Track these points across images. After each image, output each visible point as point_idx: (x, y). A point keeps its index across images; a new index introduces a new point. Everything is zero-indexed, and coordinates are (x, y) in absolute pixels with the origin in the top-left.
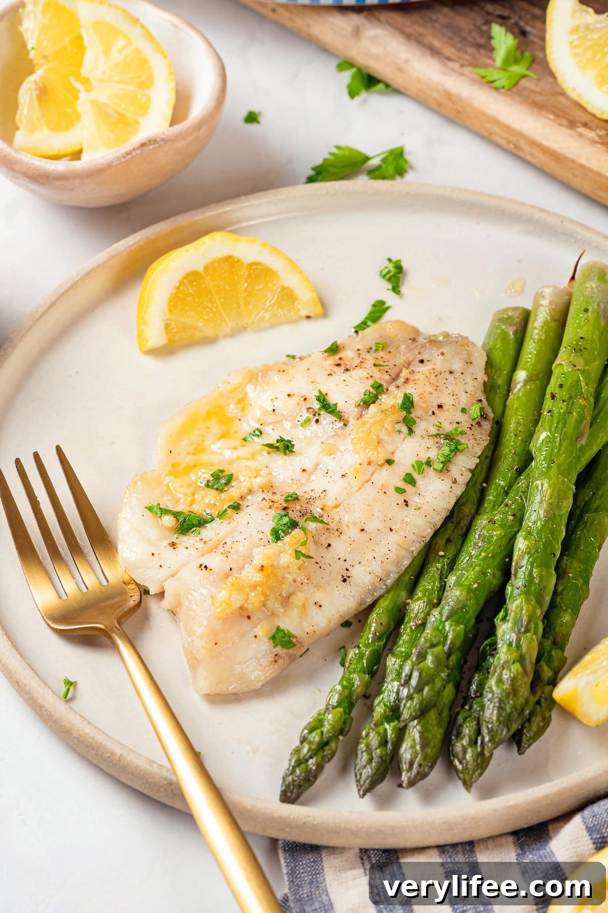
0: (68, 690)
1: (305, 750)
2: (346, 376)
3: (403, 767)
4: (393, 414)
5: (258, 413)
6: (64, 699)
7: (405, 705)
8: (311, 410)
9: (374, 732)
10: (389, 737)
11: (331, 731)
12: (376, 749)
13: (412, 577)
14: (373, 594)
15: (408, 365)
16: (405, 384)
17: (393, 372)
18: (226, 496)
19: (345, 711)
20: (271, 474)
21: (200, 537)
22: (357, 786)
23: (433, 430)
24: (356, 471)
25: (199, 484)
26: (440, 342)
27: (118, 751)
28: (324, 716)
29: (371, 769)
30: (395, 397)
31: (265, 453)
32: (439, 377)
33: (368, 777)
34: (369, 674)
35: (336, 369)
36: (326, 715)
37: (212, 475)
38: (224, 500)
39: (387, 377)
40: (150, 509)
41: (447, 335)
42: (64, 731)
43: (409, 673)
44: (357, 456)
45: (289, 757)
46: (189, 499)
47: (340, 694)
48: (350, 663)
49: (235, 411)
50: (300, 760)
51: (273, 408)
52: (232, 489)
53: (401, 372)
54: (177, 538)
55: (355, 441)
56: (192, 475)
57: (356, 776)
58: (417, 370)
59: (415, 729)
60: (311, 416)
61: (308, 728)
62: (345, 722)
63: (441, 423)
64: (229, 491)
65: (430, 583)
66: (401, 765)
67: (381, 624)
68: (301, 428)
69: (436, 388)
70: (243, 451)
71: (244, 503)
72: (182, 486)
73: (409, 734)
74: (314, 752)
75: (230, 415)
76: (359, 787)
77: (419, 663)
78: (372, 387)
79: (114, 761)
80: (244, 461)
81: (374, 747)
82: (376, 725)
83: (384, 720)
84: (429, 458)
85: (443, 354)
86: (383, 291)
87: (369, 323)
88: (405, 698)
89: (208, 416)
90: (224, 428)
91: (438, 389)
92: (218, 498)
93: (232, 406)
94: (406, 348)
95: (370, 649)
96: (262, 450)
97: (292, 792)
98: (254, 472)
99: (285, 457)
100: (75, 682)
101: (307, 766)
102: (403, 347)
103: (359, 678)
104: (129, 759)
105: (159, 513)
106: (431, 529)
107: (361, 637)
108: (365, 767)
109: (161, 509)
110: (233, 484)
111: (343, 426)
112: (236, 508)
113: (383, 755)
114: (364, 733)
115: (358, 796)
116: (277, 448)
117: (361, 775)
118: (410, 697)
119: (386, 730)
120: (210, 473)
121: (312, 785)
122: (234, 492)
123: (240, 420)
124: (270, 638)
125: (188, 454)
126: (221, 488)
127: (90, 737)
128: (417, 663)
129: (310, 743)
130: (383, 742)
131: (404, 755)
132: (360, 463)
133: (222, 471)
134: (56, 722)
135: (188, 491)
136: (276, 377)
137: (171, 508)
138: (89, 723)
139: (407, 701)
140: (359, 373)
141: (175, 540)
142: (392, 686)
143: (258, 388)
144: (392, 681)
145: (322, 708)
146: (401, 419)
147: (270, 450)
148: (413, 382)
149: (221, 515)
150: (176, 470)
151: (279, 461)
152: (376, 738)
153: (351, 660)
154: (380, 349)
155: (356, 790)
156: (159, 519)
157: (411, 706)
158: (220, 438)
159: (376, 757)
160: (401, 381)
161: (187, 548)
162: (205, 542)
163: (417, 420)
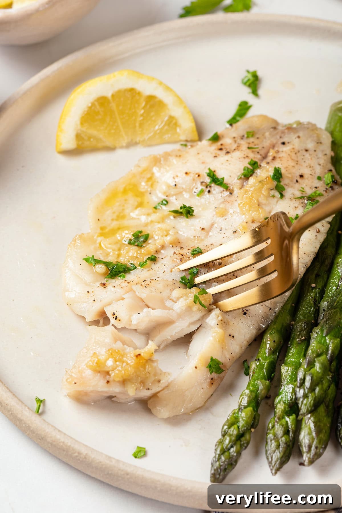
0: (40, 406)
1: (227, 441)
2: (228, 157)
3: (303, 450)
4: (267, 183)
5: (164, 188)
6: (37, 414)
7: (302, 402)
8: (204, 184)
9: (279, 425)
10: (290, 427)
11: (245, 425)
12: (282, 437)
13: (293, 305)
14: (267, 321)
15: (273, 146)
16: (273, 161)
17: (263, 152)
18: (145, 251)
19: (254, 409)
20: (178, 233)
21: (125, 279)
22: (270, 466)
23: (298, 194)
24: (244, 228)
25: (124, 242)
26: (295, 129)
27: (84, 451)
28: (238, 414)
29: (280, 453)
30: (268, 171)
31: (172, 217)
32: (298, 154)
33: (278, 459)
34: (268, 380)
35: (219, 152)
36: (240, 413)
37: (133, 235)
38: (144, 254)
39: (259, 156)
40: (87, 260)
41: (299, 123)
42: (40, 438)
43: (303, 378)
44: (243, 216)
45: (214, 448)
46: (116, 253)
47: (249, 397)
48: (254, 373)
49: (146, 187)
50: (224, 449)
51: (174, 184)
52: (149, 245)
53: (268, 152)
54: (107, 281)
55: (241, 205)
56: (118, 236)
57: (268, 459)
58: (281, 150)
59: (310, 421)
60: (204, 188)
61: (227, 424)
62: (255, 418)
63: (303, 188)
64: (147, 247)
65: (307, 308)
66: (301, 448)
67: (274, 341)
68: (197, 197)
69: (297, 162)
70: (155, 217)
71: (158, 256)
72: (110, 244)
73: (306, 424)
74: (233, 443)
75: (143, 190)
76: (271, 467)
77: (310, 370)
78: (250, 164)
79: (81, 459)
80: (156, 224)
81: (280, 436)
82: (279, 419)
83: (284, 415)
84: (297, 215)
85: (299, 137)
86: (245, 94)
87: (238, 118)
88: (302, 397)
89: (125, 191)
90: (139, 199)
91: (299, 163)
92: (139, 252)
93: (143, 184)
94: (270, 134)
95: (267, 361)
96: (169, 215)
97: (219, 474)
98: (165, 232)
99: (187, 219)
100: (44, 400)
101: (230, 453)
102: (267, 134)
103: (262, 384)
104: (93, 457)
105: (93, 263)
106: (304, 268)
107: (259, 352)
108: (274, 451)
109: (95, 260)
110: (149, 241)
111: (230, 195)
112: (153, 259)
113: (288, 441)
114: (270, 425)
115: (271, 474)
116: (181, 213)
117: (272, 458)
118: (305, 396)
119: (287, 422)
120: (132, 233)
121: (234, 468)
122: (151, 247)
123: (150, 193)
124: (207, 367)
125: (113, 220)
126: (140, 245)
127: (61, 442)
128: (308, 369)
129: (230, 435)
130: (286, 432)
131: (303, 441)
132: (246, 222)
133: (141, 232)
134: (33, 432)
135: (116, 247)
136: (174, 161)
137: (102, 259)
138: (59, 431)
139: (304, 399)
140: (237, 154)
141: (105, 282)
142: (288, 388)
143: (162, 169)
144: (287, 384)
145: (236, 409)
146: (274, 186)
147: (175, 215)
148: (279, 159)
149: (142, 265)
150: (104, 232)
151: (183, 222)
152: (280, 428)
153: (254, 370)
154: (250, 136)
155: (269, 470)
156: (93, 267)
157: (307, 403)
158: (137, 207)
159: (282, 443)
160: (269, 159)
161: (114, 287)
162: (128, 283)
163: (286, 187)
